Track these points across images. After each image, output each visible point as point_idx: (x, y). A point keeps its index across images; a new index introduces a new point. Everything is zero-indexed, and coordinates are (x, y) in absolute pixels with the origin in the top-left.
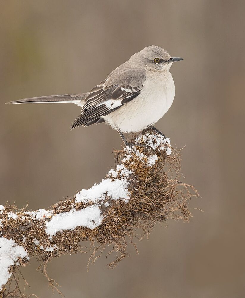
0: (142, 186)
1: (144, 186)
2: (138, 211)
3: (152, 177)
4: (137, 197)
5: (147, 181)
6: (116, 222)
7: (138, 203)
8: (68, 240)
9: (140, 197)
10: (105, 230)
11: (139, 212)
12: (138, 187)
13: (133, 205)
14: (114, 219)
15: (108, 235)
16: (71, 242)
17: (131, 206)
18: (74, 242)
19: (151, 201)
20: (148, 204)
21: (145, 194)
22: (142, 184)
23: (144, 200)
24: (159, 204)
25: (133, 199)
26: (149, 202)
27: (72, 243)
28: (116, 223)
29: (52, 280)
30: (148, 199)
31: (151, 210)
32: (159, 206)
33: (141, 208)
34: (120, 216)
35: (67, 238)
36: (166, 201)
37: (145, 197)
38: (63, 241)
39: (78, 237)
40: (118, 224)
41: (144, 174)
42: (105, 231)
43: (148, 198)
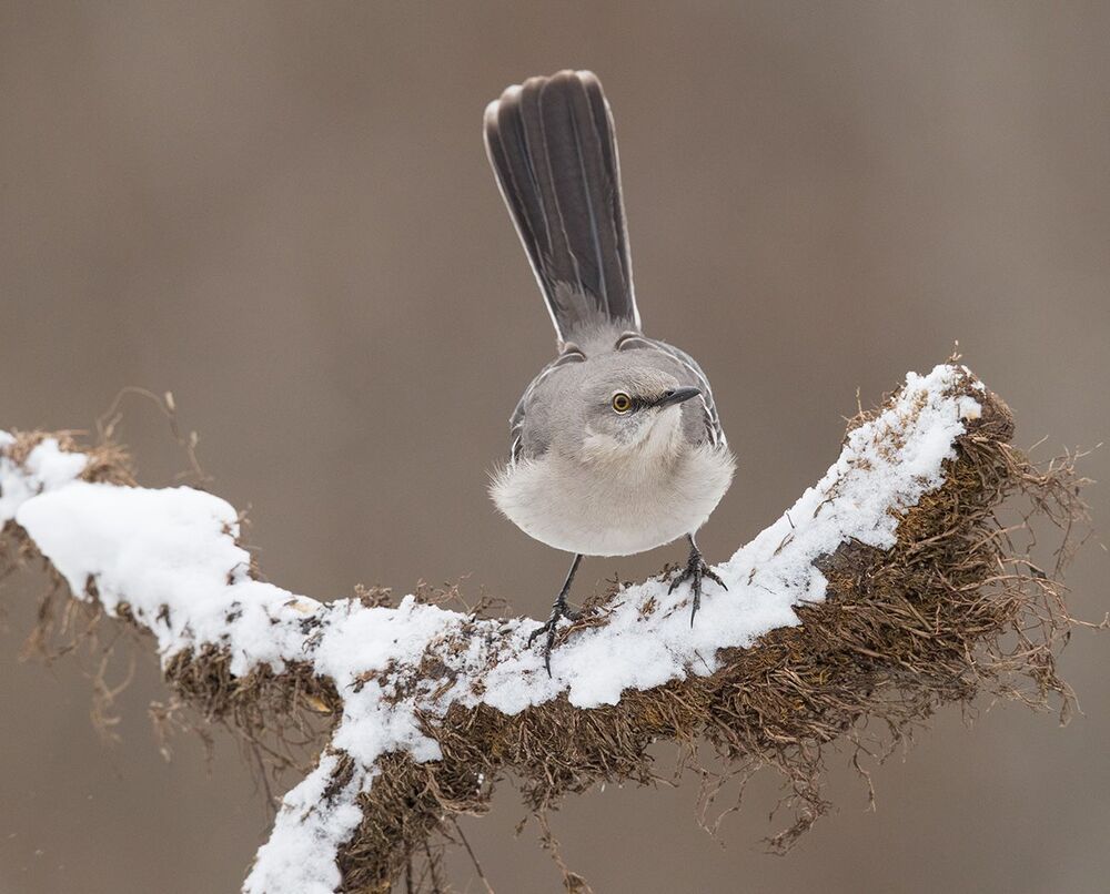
0: (893, 565)
1: (903, 566)
2: (877, 655)
3: (938, 537)
4: (869, 602)
5: (912, 551)
6: (782, 685)
7: (877, 626)
8: (597, 729)
9: (880, 604)
10: (739, 708)
11: (881, 659)
12: (878, 568)
13: (855, 631)
14: (773, 672)
15: (748, 727)
16: (607, 737)
17: (847, 634)
18: (616, 741)
19: (926, 624)
20: (916, 635)
21: (907, 596)
22: (893, 560)
23: (900, 616)
24: (952, 638)
25: (853, 607)
26: (919, 629)
27: (611, 741)
28: (784, 689)
29: (575, 879)
30: (917, 614)
31: (925, 656)
32: (953, 645)
33: (890, 645)
34: (798, 664)
35: (592, 722)
36: (976, 629)
37: (905, 608)
38: (577, 731)
39: (630, 721)
40: (792, 693)
41: (905, 523)
42: (736, 713)
43: (915, 612)
